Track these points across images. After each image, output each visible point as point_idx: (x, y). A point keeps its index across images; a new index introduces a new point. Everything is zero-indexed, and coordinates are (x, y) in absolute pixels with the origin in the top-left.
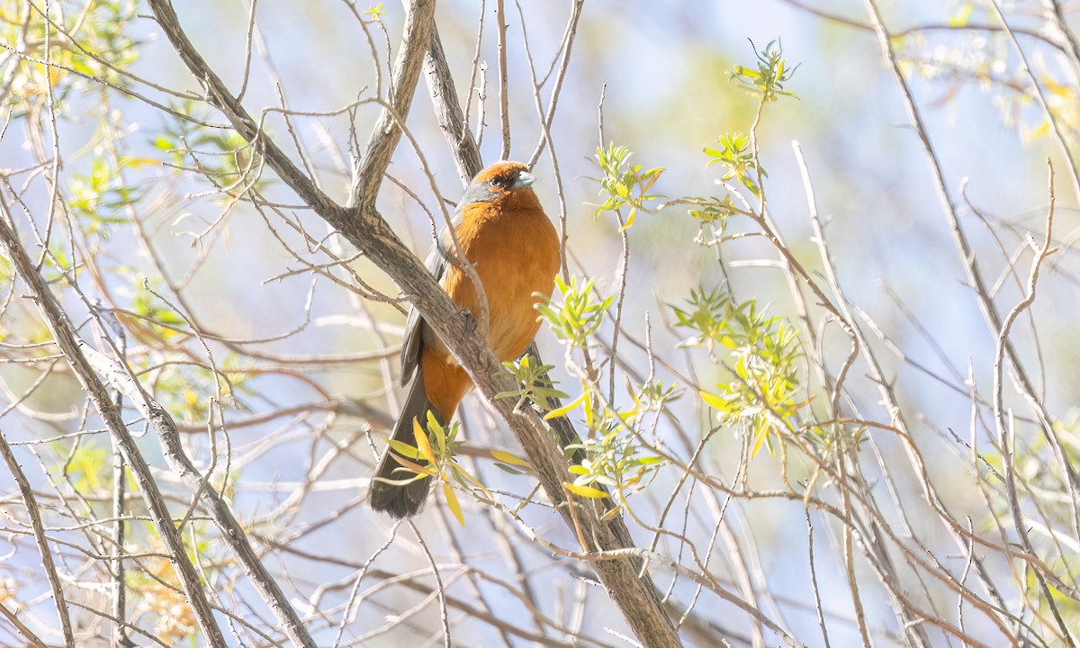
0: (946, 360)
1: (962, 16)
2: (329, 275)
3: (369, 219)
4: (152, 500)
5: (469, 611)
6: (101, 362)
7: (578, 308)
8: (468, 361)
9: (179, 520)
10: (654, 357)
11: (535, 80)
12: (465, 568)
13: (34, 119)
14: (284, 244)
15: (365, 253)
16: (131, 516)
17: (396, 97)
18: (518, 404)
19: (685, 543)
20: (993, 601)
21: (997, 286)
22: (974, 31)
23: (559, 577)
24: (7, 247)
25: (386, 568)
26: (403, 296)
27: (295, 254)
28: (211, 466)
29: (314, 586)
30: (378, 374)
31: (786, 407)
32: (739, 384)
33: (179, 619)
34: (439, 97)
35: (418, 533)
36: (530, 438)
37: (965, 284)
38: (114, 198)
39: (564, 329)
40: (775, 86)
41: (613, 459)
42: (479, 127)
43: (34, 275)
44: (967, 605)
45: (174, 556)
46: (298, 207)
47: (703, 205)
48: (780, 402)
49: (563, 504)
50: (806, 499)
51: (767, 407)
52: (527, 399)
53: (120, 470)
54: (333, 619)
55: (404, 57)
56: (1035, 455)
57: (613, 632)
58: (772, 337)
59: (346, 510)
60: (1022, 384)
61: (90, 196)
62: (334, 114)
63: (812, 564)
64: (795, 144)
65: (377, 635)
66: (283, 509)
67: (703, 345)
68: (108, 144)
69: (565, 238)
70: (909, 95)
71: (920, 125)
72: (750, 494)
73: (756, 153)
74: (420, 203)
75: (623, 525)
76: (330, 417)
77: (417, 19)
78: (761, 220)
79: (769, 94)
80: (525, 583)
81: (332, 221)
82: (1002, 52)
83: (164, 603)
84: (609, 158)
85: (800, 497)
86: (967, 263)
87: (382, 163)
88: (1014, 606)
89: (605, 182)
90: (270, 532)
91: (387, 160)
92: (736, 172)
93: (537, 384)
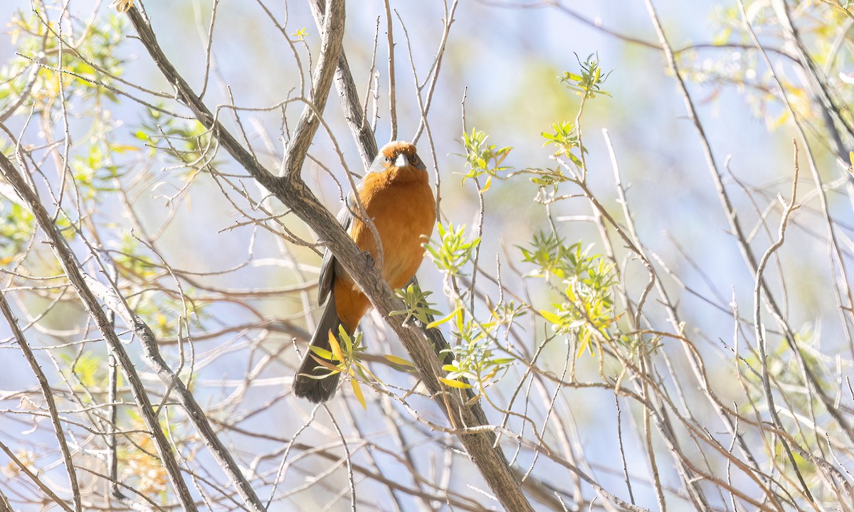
0: (714, 290)
1: (723, 38)
2: (266, 226)
3: (296, 185)
4: (137, 391)
5: (367, 473)
6: (100, 290)
7: (454, 246)
8: (368, 289)
9: (157, 405)
10: (503, 288)
11: (417, 84)
12: (364, 442)
13: (46, 115)
14: (234, 204)
15: (293, 210)
16: (122, 402)
17: (316, 96)
18: (406, 320)
19: (527, 421)
20: (750, 464)
21: (752, 235)
22: (733, 48)
23: (432, 449)
24: (31, 206)
25: (305, 443)
26: (319, 242)
27: (241, 211)
28: (180, 366)
29: (253, 456)
30: (299, 302)
31: (603, 321)
32: (568, 305)
33: (155, 480)
34: (345, 97)
35: (331, 415)
36: (413, 345)
37: (729, 233)
38: (106, 173)
39: (443, 262)
40: (594, 87)
41: (475, 360)
42: (374, 119)
43: (51, 226)
44: (734, 466)
45: (153, 432)
46: (244, 177)
47: (541, 174)
48: (598, 317)
49: (438, 393)
50: (617, 388)
51: (589, 321)
52: (412, 316)
53: (113, 368)
54: (267, 480)
55: (321, 66)
56: (779, 359)
57: (473, 488)
58: (595, 269)
59: (277, 400)
60: (771, 306)
61: (88, 172)
62: (270, 110)
63: (620, 437)
64: (604, 131)
65: (300, 491)
66: (230, 400)
67: (542, 276)
68: (101, 135)
69: (439, 199)
70: (688, 95)
71: (696, 117)
72: (577, 384)
73: (580, 136)
74: (331, 174)
75: (481, 409)
76: (263, 333)
77: (331, 39)
78: (583, 185)
79: (589, 93)
80: (407, 453)
81: (268, 187)
82: (752, 63)
83: (143, 469)
84: (472, 140)
85: (612, 387)
86: (730, 218)
87: (305, 145)
88: (766, 467)
89: (469, 157)
90: (221, 417)
91: (309, 143)
92: (565, 150)
93: (419, 305)
